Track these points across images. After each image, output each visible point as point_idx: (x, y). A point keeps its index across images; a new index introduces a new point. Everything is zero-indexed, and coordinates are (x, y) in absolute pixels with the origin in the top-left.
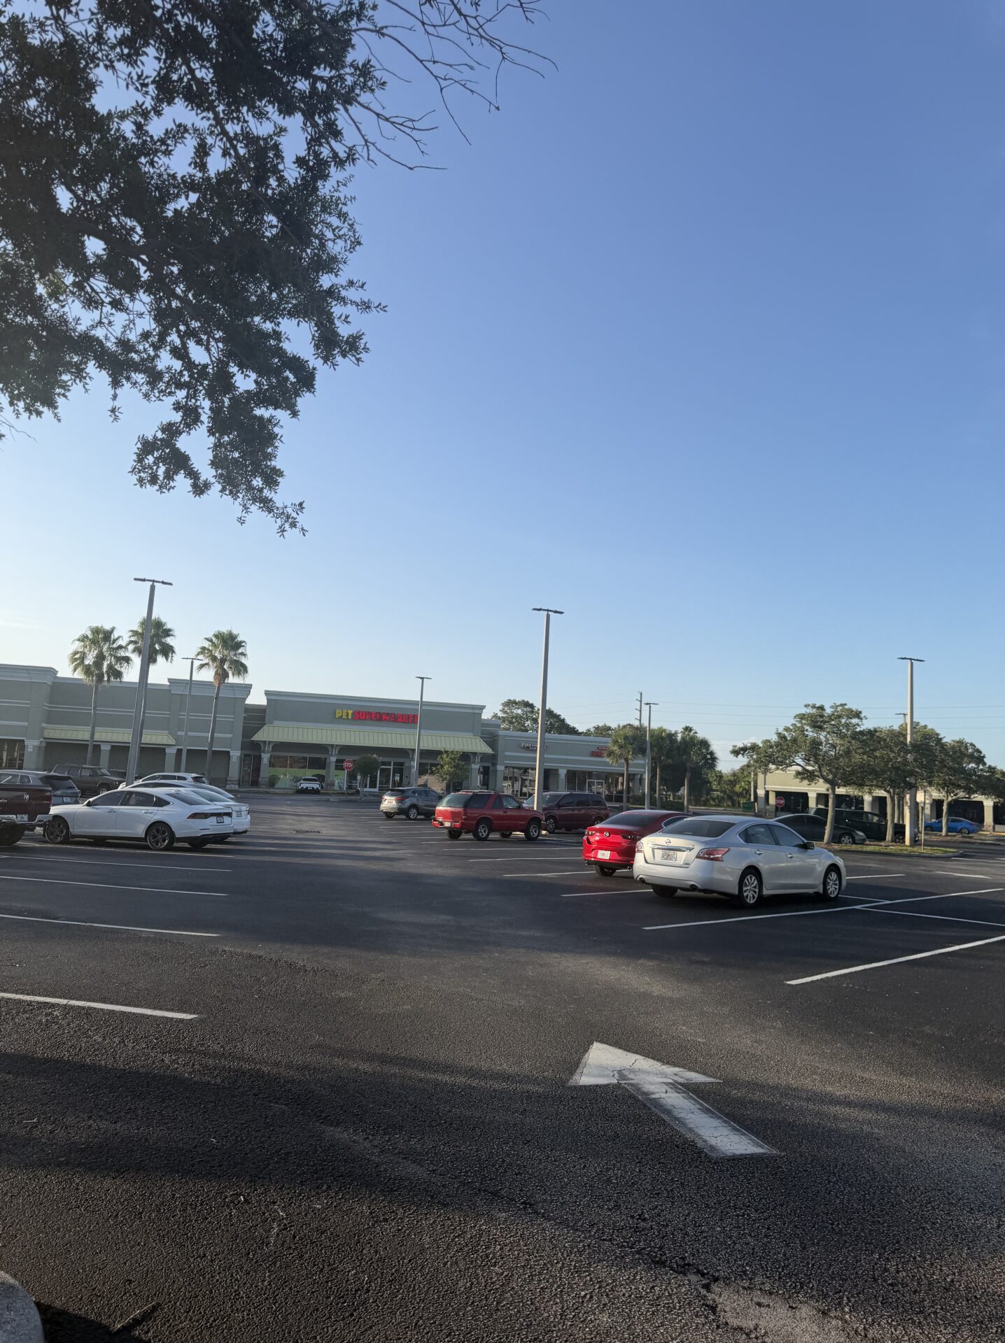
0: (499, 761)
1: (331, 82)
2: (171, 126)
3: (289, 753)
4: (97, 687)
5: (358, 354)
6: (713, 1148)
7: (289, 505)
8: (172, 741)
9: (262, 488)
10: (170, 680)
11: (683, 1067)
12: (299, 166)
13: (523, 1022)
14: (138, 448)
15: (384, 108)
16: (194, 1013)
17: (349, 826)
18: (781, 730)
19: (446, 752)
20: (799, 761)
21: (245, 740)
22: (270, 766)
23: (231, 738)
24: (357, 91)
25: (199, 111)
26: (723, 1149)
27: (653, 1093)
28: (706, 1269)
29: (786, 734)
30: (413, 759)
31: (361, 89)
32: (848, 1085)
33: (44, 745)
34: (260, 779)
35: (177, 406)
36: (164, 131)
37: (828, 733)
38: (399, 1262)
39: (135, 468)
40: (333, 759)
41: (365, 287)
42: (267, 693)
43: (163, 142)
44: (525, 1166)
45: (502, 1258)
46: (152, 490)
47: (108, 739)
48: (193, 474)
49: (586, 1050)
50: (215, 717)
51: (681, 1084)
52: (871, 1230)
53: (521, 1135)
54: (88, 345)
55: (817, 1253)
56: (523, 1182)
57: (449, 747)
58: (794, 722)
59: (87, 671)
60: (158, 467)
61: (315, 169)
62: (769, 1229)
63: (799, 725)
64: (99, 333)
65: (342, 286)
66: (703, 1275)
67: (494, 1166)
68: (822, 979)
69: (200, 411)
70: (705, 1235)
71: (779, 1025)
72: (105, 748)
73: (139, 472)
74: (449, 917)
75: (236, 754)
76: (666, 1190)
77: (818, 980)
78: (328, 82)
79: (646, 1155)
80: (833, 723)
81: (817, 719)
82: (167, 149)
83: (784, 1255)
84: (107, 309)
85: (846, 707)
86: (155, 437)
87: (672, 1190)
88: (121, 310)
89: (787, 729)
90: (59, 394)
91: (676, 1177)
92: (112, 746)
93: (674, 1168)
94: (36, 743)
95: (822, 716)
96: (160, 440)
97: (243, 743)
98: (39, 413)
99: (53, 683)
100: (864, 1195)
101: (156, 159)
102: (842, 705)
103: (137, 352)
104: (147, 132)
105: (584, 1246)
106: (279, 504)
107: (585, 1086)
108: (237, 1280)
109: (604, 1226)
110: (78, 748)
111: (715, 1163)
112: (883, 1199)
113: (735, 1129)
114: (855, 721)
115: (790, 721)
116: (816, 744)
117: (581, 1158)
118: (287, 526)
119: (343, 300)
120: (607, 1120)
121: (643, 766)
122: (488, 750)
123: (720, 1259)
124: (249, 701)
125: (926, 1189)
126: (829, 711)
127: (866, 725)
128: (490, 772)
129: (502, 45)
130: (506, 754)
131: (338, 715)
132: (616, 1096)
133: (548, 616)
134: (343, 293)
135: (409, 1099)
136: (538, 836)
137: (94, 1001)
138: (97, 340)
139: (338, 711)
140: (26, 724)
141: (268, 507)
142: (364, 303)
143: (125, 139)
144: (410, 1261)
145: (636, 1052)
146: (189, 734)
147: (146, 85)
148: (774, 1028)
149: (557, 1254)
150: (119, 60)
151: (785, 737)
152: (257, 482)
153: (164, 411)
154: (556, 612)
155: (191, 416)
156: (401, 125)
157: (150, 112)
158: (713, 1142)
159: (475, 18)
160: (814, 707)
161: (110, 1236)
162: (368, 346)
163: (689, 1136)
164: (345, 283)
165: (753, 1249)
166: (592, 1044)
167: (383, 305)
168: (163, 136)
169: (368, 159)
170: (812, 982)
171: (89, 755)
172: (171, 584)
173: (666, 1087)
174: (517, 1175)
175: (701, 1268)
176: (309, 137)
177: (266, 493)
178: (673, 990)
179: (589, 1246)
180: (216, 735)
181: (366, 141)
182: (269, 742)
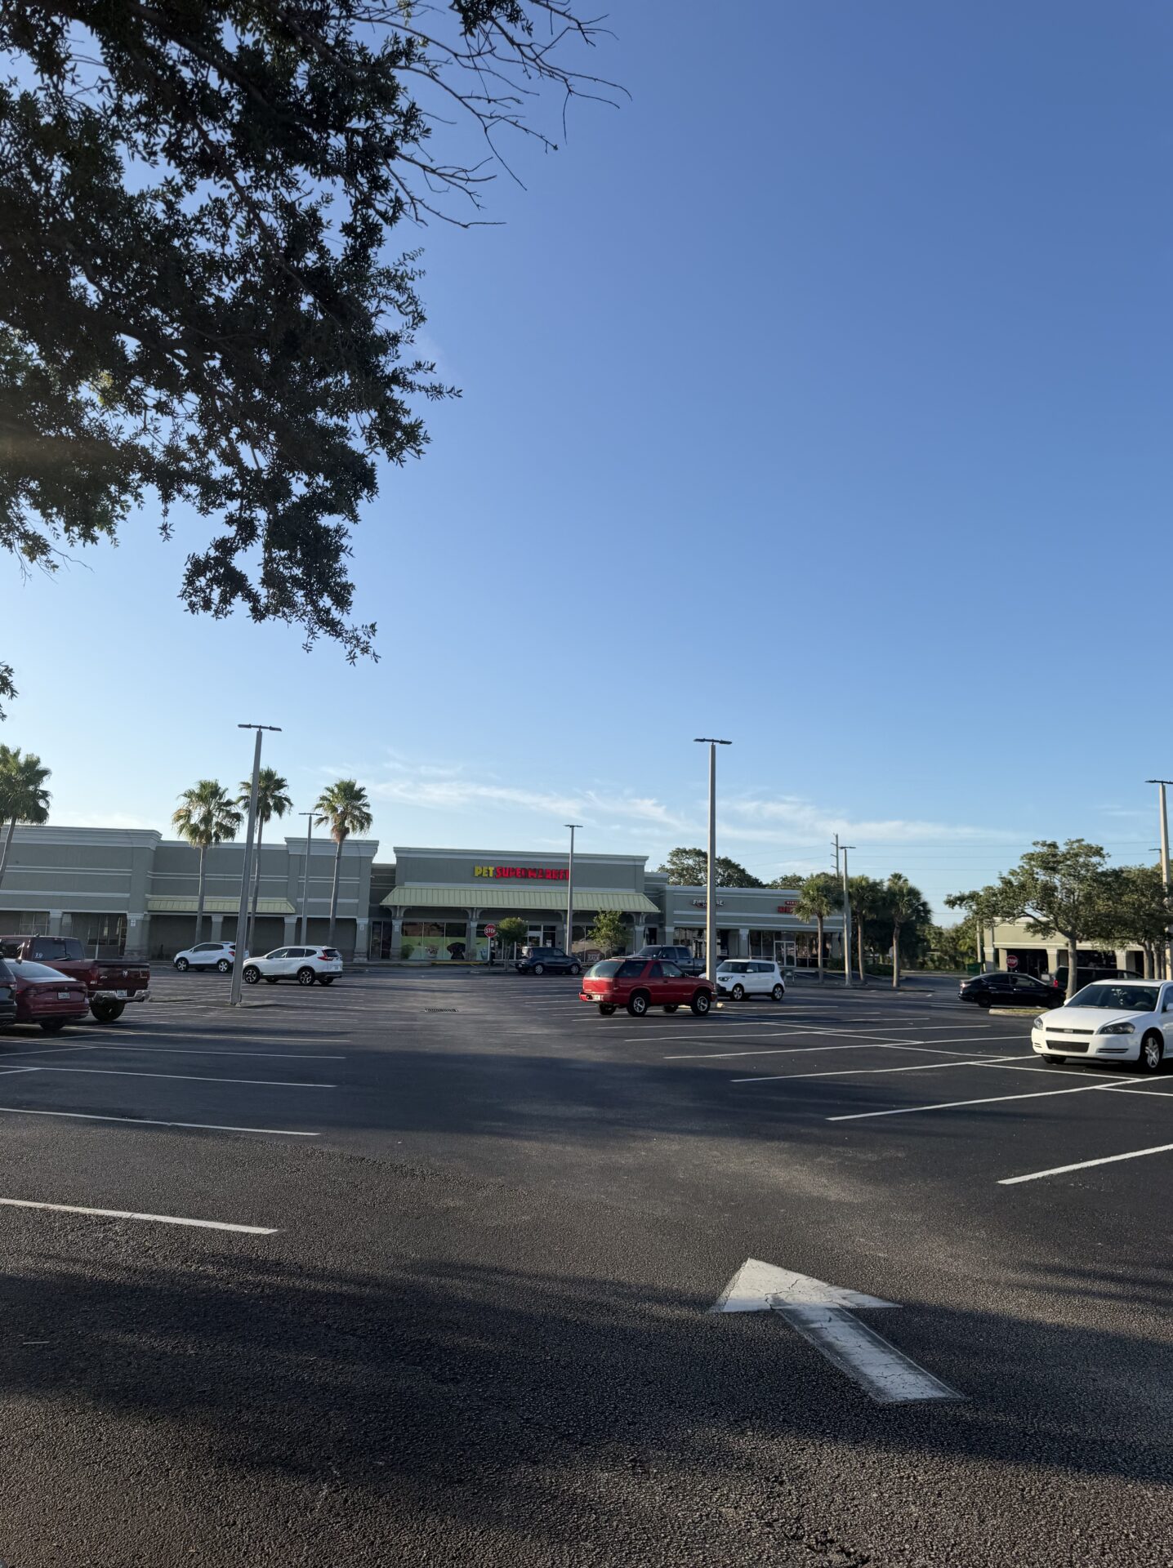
0: (667, 923)
1: (368, 134)
2: (206, 201)
3: (423, 918)
4: (205, 847)
5: (418, 445)
6: (880, 1391)
7: (360, 628)
8: (291, 910)
9: (330, 609)
10: (287, 839)
11: (855, 1289)
12: (348, 235)
13: (664, 1235)
14: (188, 569)
15: (432, 161)
16: (274, 1227)
17: (493, 1002)
18: (1005, 874)
19: (603, 912)
20: (1029, 911)
21: (373, 905)
22: (402, 935)
23: (357, 904)
24: (398, 143)
25: (217, 179)
26: (893, 1393)
27: (812, 1322)
28: (853, 1546)
29: (1012, 879)
30: (566, 923)
31: (403, 140)
32: (1063, 1311)
33: (148, 919)
34: (391, 950)
35: (230, 520)
36: (199, 209)
37: (1064, 875)
38: (468, 1533)
39: (185, 592)
40: (474, 924)
41: (435, 369)
42: (397, 850)
43: (198, 220)
44: (641, 1414)
45: (596, 1531)
46: (205, 616)
47: (220, 909)
48: (251, 597)
49: (737, 1268)
50: (337, 880)
51: (850, 1310)
52: (1073, 1498)
53: (642, 1374)
54: (133, 457)
55: (998, 1528)
56: (636, 1434)
57: (607, 908)
58: (1022, 864)
59: (194, 831)
60: (212, 590)
61: (364, 235)
62: (940, 1495)
63: (1027, 867)
64: (144, 441)
65: (408, 370)
66: (848, 1555)
67: (603, 1413)
68: (1043, 1177)
69: (257, 523)
70: (856, 1502)
71: (983, 1234)
72: (217, 920)
73: (190, 597)
74: (591, 1109)
75: (363, 922)
76: (814, 1444)
77: (1038, 1178)
78: (365, 134)
79: (793, 1400)
80: (1069, 863)
81: (1050, 860)
82: (203, 229)
83: (957, 1529)
84: (152, 413)
85: (1083, 843)
86: (208, 557)
87: (821, 1445)
88: (169, 414)
89: (1013, 873)
90: (117, 517)
91: (828, 1428)
92: (225, 917)
93: (828, 1417)
94: (140, 916)
95: (1054, 856)
96: (213, 559)
97: (370, 908)
98: (94, 540)
99: (157, 847)
100: (1069, 1453)
101: (191, 240)
102: (1079, 841)
103: (188, 460)
104: (179, 211)
105: (701, 1516)
106: (348, 627)
107: (729, 1314)
108: (268, 1554)
109: (730, 1490)
110: (187, 920)
111: (880, 1411)
112: (1093, 1458)
113: (910, 1366)
114: (1095, 860)
115: (1016, 863)
116: (1048, 891)
117: (713, 1404)
118: (358, 651)
119: (409, 386)
120: (751, 1356)
121: (841, 923)
122: (654, 909)
123: (873, 1533)
124: (378, 859)
125: (1150, 1444)
126: (1063, 849)
127: (1110, 864)
128: (658, 935)
129: (567, 76)
130: (676, 912)
131: (476, 875)
132: (766, 1326)
133: (713, 748)
134: (410, 378)
135: (512, 1330)
136: (708, 1009)
137: (162, 1214)
138: (144, 450)
139: (477, 868)
140: (127, 895)
141: (336, 632)
142: (434, 388)
143: (157, 221)
144: (482, 1532)
145: (799, 1271)
146: (310, 900)
147: (155, 154)
148: (977, 1239)
149: (666, 1526)
150: (136, 131)
151: (1010, 883)
152: (326, 602)
153: (217, 525)
154: (722, 742)
155: (247, 530)
156: (452, 176)
157: (181, 187)
158: (881, 1383)
159: (530, 46)
160: (1044, 844)
161: (127, 1498)
162: (429, 435)
163: (851, 1375)
164: (411, 366)
165: (917, 1522)
166: (746, 1261)
167: (457, 389)
168: (197, 214)
169: (417, 219)
170: (1032, 1181)
171: (198, 928)
172: (280, 730)
173: (829, 1314)
174: (629, 1424)
175: (847, 1545)
176: (354, 200)
177: (336, 614)
178: (855, 1193)
179: (707, 1515)
180: (339, 901)
181: (412, 198)
182: (400, 906)
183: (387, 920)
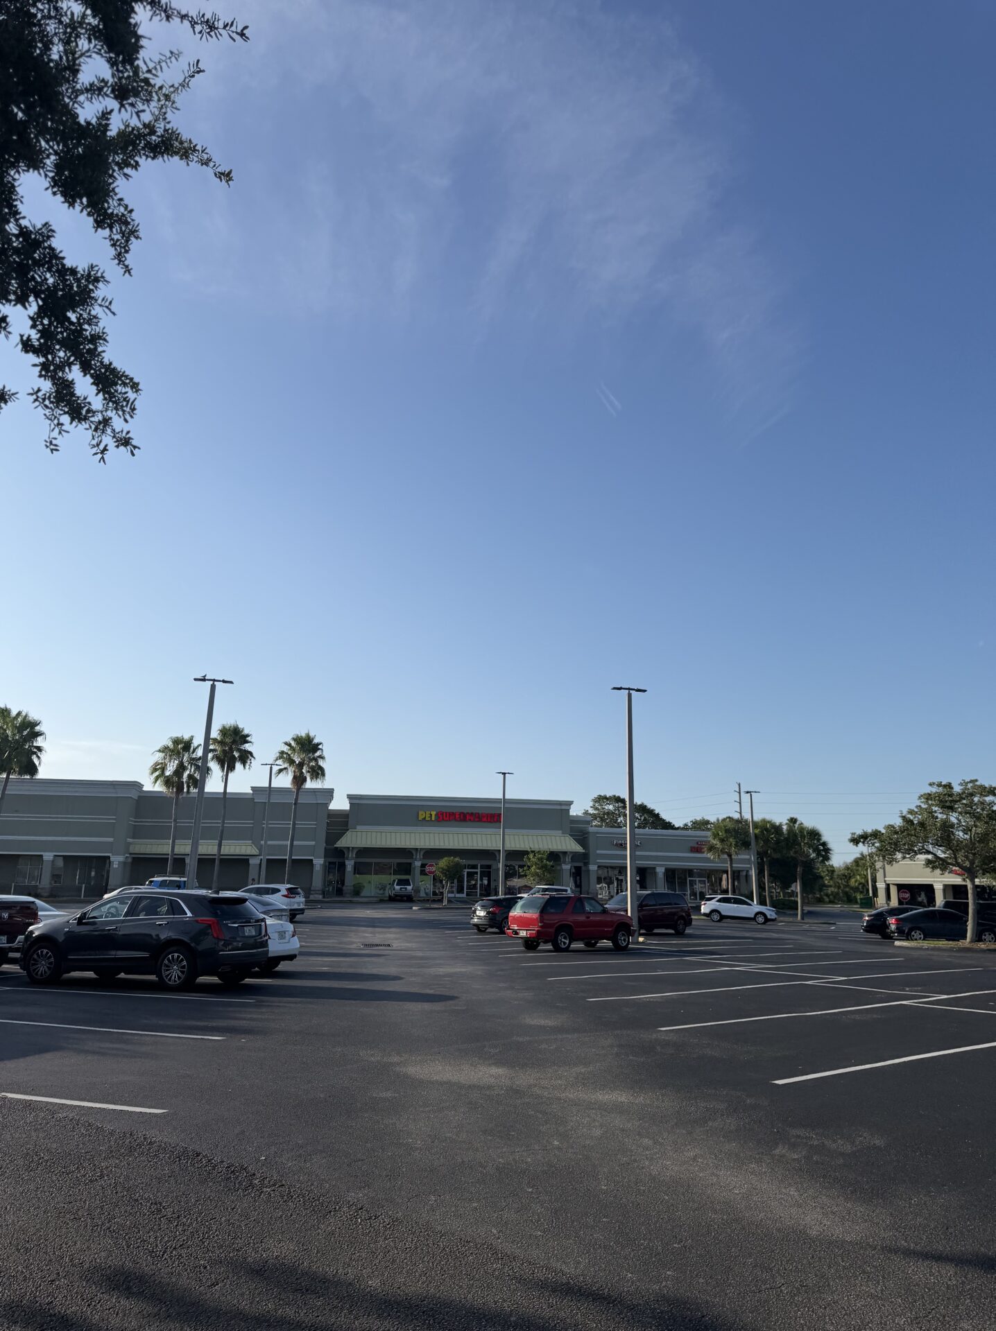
0: (591, 861)
3: (371, 858)
4: (177, 798)
8: (255, 851)
10: (253, 788)
18: (905, 813)
19: (533, 852)
21: (329, 847)
22: (354, 874)
23: (314, 846)
33: (130, 860)
34: (344, 888)
40: (418, 864)
42: (350, 797)
50: (294, 824)
57: (536, 847)
58: (919, 804)
59: (168, 782)
63: (926, 806)
75: (319, 862)
80: (964, 802)
81: (946, 798)
89: (911, 812)
94: (121, 858)
95: (951, 795)
97: (325, 848)
102: (971, 781)
110: (163, 861)
114: (989, 799)
115: (914, 803)
116: (947, 827)
122: (579, 849)
128: (582, 873)
130: (598, 852)
131: (420, 819)
133: (630, 695)
136: (631, 944)
139: (420, 813)
140: (111, 840)
151: (911, 822)
154: (638, 690)
160: (940, 785)
172: (231, 682)
182: (353, 848)
183: (341, 860)
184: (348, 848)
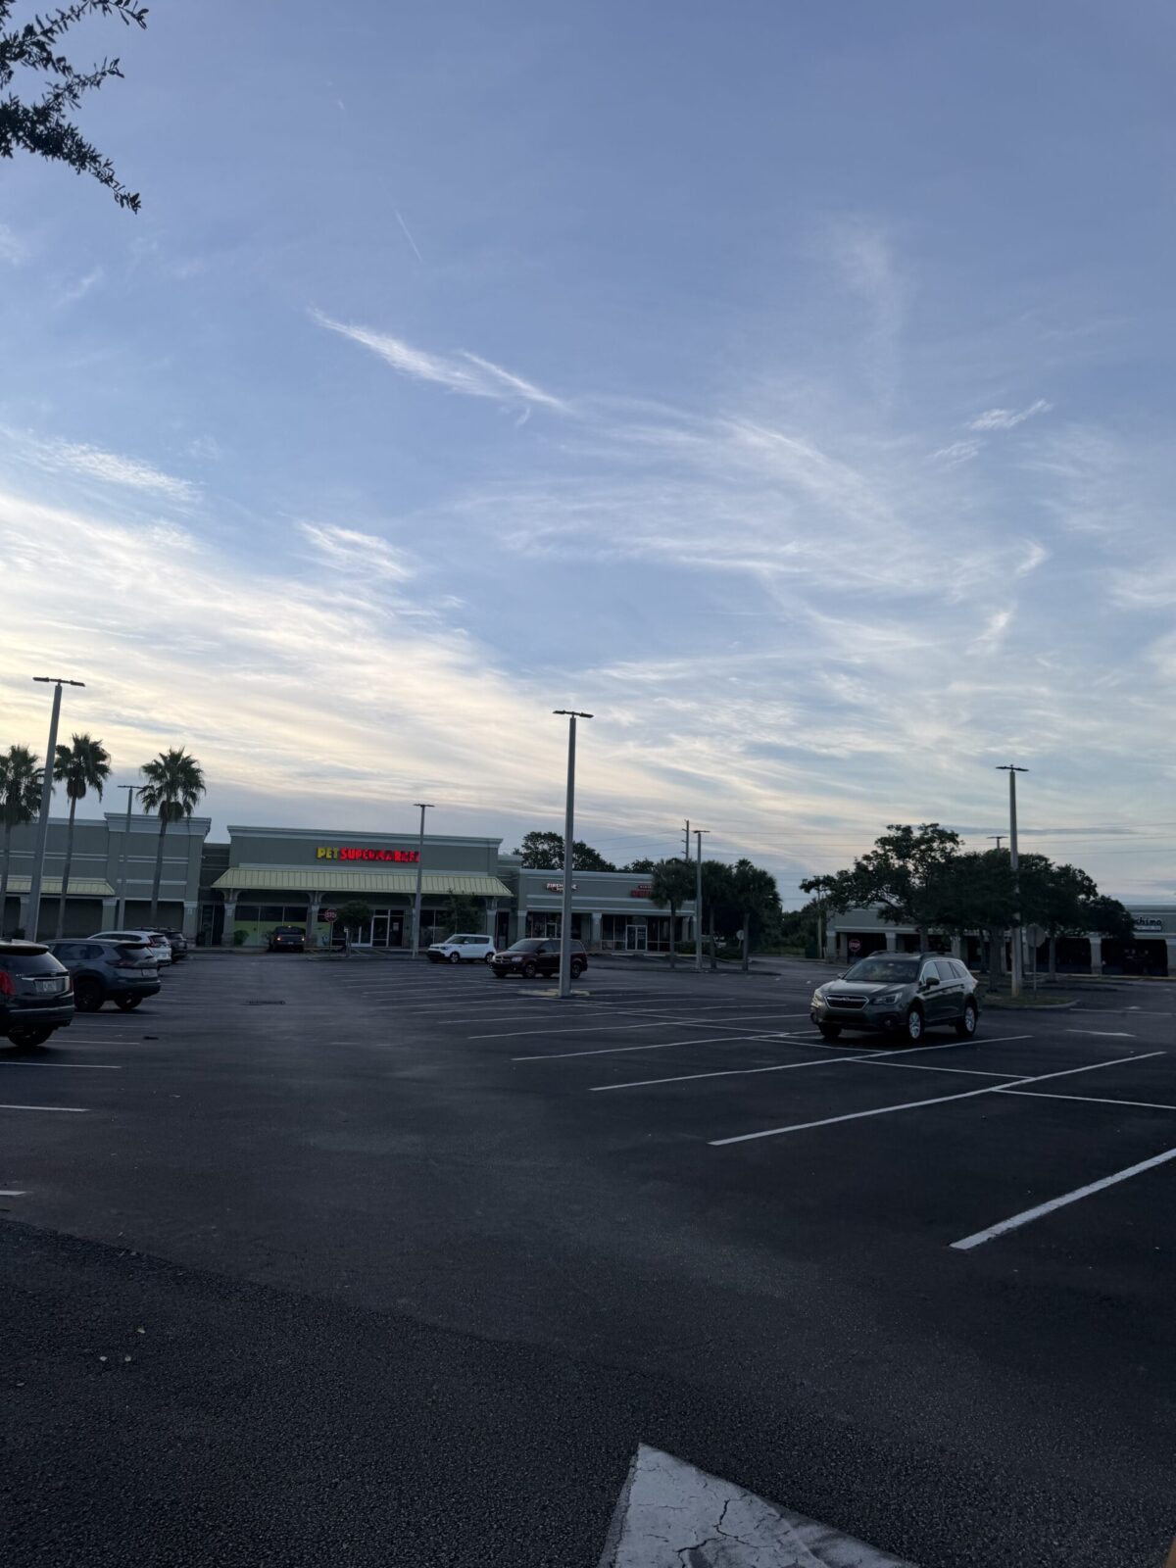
0: (520, 905)
3: (260, 903)
10: (107, 815)
17: (329, 992)
18: (860, 859)
19: (454, 896)
20: (882, 895)
22: (236, 919)
23: (184, 887)
29: (866, 863)
34: (223, 936)
37: (917, 860)
40: (315, 909)
42: (231, 829)
49: (623, 1474)
57: (457, 892)
58: (875, 848)
63: (881, 851)
75: (191, 905)
80: (922, 847)
81: (903, 843)
85: (937, 828)
89: (866, 858)
95: (911, 839)
97: (200, 890)
102: (931, 826)
114: (949, 845)
116: (903, 873)
122: (507, 893)
126: (917, 834)
128: (508, 919)
130: (529, 896)
131: (320, 855)
133: (573, 722)
139: (320, 849)
145: (724, 1474)
146: (128, 881)
151: (865, 868)
154: (583, 715)
160: (898, 828)
166: (634, 1453)
172: (82, 685)
182: (235, 890)
183: (219, 904)
184: (229, 889)
